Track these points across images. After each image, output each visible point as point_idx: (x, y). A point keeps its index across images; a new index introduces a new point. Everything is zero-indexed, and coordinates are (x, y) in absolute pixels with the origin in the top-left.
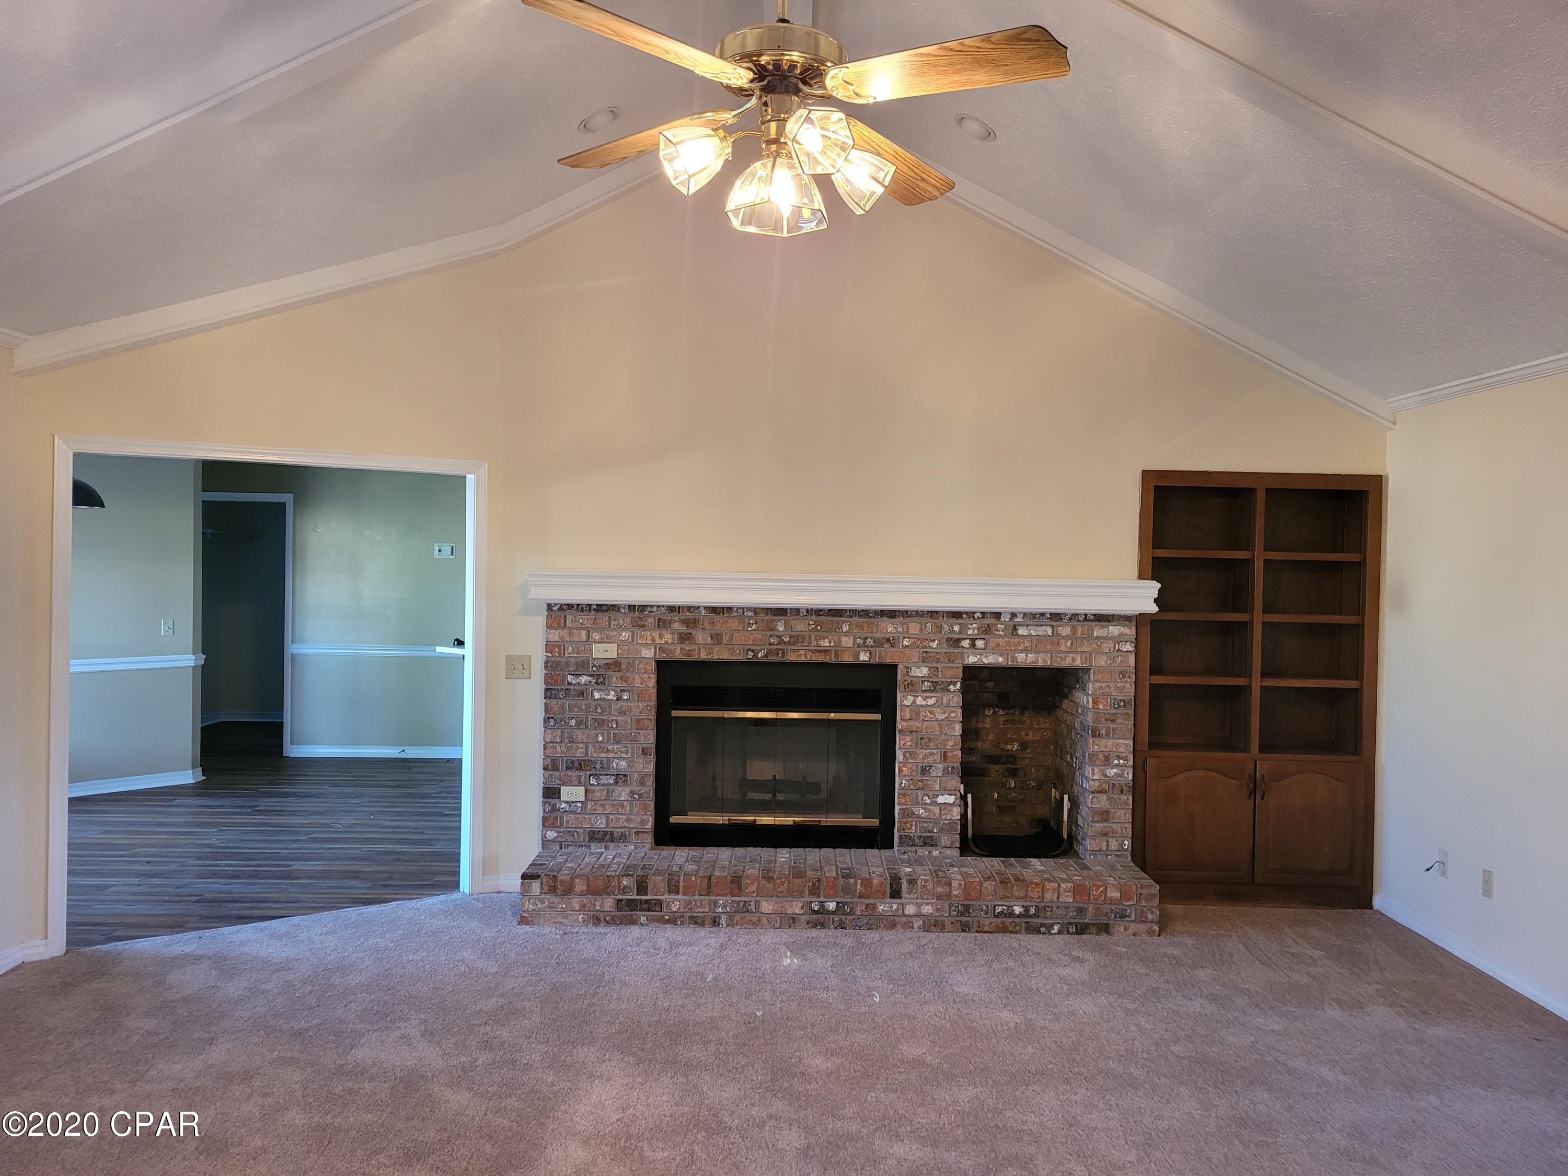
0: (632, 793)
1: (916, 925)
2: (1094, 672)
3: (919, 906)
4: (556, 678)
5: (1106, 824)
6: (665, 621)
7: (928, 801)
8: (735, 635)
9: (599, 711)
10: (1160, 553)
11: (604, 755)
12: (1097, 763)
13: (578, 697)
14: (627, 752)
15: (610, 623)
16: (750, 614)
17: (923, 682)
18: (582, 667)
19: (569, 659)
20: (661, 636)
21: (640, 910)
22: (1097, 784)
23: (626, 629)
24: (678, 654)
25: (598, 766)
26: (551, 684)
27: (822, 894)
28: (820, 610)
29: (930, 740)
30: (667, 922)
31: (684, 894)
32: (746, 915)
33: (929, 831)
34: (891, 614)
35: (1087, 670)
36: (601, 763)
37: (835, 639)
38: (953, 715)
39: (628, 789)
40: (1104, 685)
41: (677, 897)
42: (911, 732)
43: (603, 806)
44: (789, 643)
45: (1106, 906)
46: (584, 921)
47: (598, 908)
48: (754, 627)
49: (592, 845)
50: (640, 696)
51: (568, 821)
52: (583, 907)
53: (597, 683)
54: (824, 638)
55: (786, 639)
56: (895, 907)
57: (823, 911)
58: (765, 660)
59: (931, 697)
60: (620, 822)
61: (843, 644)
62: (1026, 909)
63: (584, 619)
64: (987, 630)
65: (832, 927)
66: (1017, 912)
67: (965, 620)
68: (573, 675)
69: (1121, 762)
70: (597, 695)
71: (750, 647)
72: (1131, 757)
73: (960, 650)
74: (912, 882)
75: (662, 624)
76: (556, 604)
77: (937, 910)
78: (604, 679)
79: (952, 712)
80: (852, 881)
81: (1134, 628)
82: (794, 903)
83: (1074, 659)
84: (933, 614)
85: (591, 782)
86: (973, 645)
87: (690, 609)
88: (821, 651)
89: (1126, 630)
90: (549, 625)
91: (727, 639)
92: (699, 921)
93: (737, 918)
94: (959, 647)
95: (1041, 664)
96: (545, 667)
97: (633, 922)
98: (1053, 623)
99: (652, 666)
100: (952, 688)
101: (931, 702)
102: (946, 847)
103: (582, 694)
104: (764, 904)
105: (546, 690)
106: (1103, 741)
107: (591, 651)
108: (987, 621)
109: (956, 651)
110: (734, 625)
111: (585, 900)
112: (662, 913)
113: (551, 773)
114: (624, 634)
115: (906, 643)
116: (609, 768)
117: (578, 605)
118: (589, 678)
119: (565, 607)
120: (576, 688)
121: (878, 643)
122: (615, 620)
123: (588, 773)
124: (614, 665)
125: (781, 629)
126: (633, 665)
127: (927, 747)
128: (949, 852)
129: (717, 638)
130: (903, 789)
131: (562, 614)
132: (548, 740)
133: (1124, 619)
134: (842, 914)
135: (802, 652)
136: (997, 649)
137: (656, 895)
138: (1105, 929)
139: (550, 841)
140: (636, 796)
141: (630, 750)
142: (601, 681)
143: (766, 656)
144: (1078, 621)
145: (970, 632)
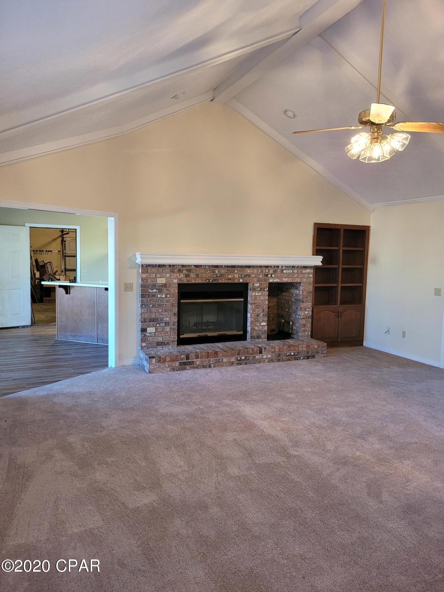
0: (171, 328)
1: (266, 361)
2: (303, 283)
3: (267, 355)
4: (145, 291)
5: (305, 328)
6: (181, 270)
7: (259, 325)
8: (203, 274)
9: (160, 301)
10: (318, 248)
11: (161, 316)
12: (303, 310)
13: (153, 297)
14: (169, 315)
15: (163, 271)
16: (208, 267)
17: (258, 288)
18: (154, 286)
19: (149, 284)
20: (180, 275)
21: (187, 365)
22: (303, 316)
23: (168, 273)
24: (185, 281)
25: (159, 320)
26: (143, 293)
27: (240, 355)
28: (229, 266)
29: (259, 306)
30: (196, 368)
31: (200, 358)
32: (219, 363)
33: (259, 334)
34: (249, 267)
35: (300, 283)
36: (160, 319)
37: (233, 275)
38: (266, 298)
39: (169, 327)
40: (305, 287)
41: (198, 360)
42: (254, 304)
43: (161, 333)
44: (219, 277)
45: (314, 350)
46: (169, 371)
47: (174, 366)
48: (209, 272)
49: (158, 347)
50: (173, 296)
51: (150, 339)
52: (169, 365)
53: (159, 292)
54: (230, 275)
55: (218, 275)
56: (261, 356)
57: (241, 360)
58: (212, 282)
59: (260, 293)
60: (167, 338)
61: (235, 277)
62: (295, 353)
63: (154, 270)
64: (275, 271)
65: (243, 364)
66: (292, 354)
67: (269, 268)
68: (150, 289)
69: (309, 309)
70: (159, 296)
71: (208, 278)
72: (311, 308)
73: (268, 278)
74: (265, 348)
75: (180, 271)
76: (144, 265)
77: (272, 356)
78: (161, 290)
79: (266, 297)
80: (249, 350)
81: (313, 270)
82: (233, 358)
83: (298, 280)
84: (261, 267)
85: (157, 326)
86: (271, 276)
87: (189, 266)
88: (229, 279)
89: (311, 271)
90: (142, 272)
91: (201, 276)
92: (205, 367)
93: (216, 365)
94: (267, 277)
95: (289, 281)
96: (141, 287)
97: (185, 369)
98: (292, 269)
99: (177, 286)
100: (266, 289)
101: (260, 294)
102: (263, 338)
103: (154, 296)
104: (224, 359)
105: (142, 295)
106: (305, 304)
107: (157, 281)
108: (275, 269)
109: (267, 278)
110: (202, 271)
111: (169, 363)
112: (194, 365)
113: (144, 323)
114: (168, 275)
115: (253, 276)
116: (163, 321)
117: (152, 265)
118: (156, 290)
119: (148, 266)
120: (152, 294)
121: (245, 276)
122: (164, 270)
123: (156, 323)
124: (165, 285)
125: (217, 272)
126: (171, 285)
127: (259, 308)
128: (264, 340)
129: (197, 275)
130: (252, 321)
131: (147, 268)
132: (142, 312)
133: (311, 267)
134: (246, 360)
135: (223, 280)
136: (278, 277)
137: (192, 360)
138: (313, 357)
139: (144, 347)
140: (172, 329)
141: (170, 314)
142: (160, 291)
143: (212, 281)
144: (299, 268)
145: (271, 272)
